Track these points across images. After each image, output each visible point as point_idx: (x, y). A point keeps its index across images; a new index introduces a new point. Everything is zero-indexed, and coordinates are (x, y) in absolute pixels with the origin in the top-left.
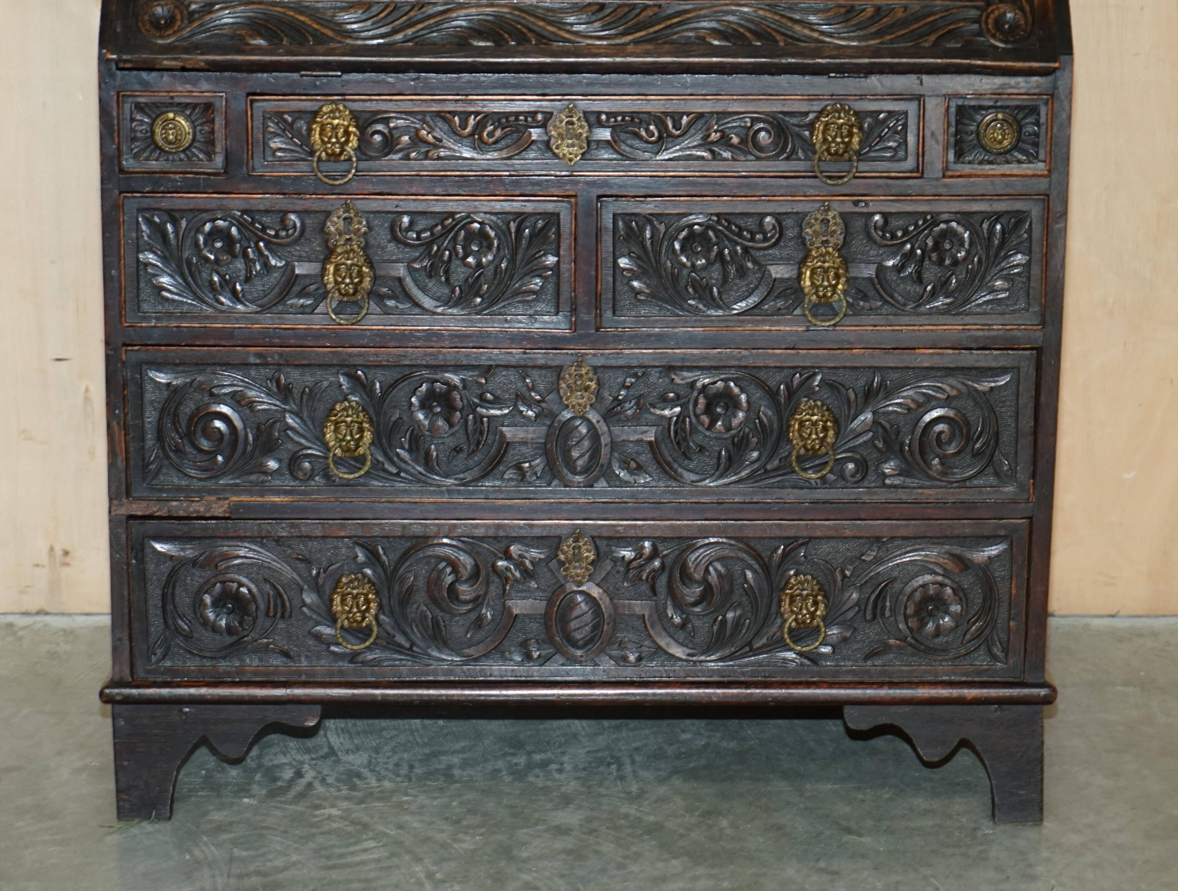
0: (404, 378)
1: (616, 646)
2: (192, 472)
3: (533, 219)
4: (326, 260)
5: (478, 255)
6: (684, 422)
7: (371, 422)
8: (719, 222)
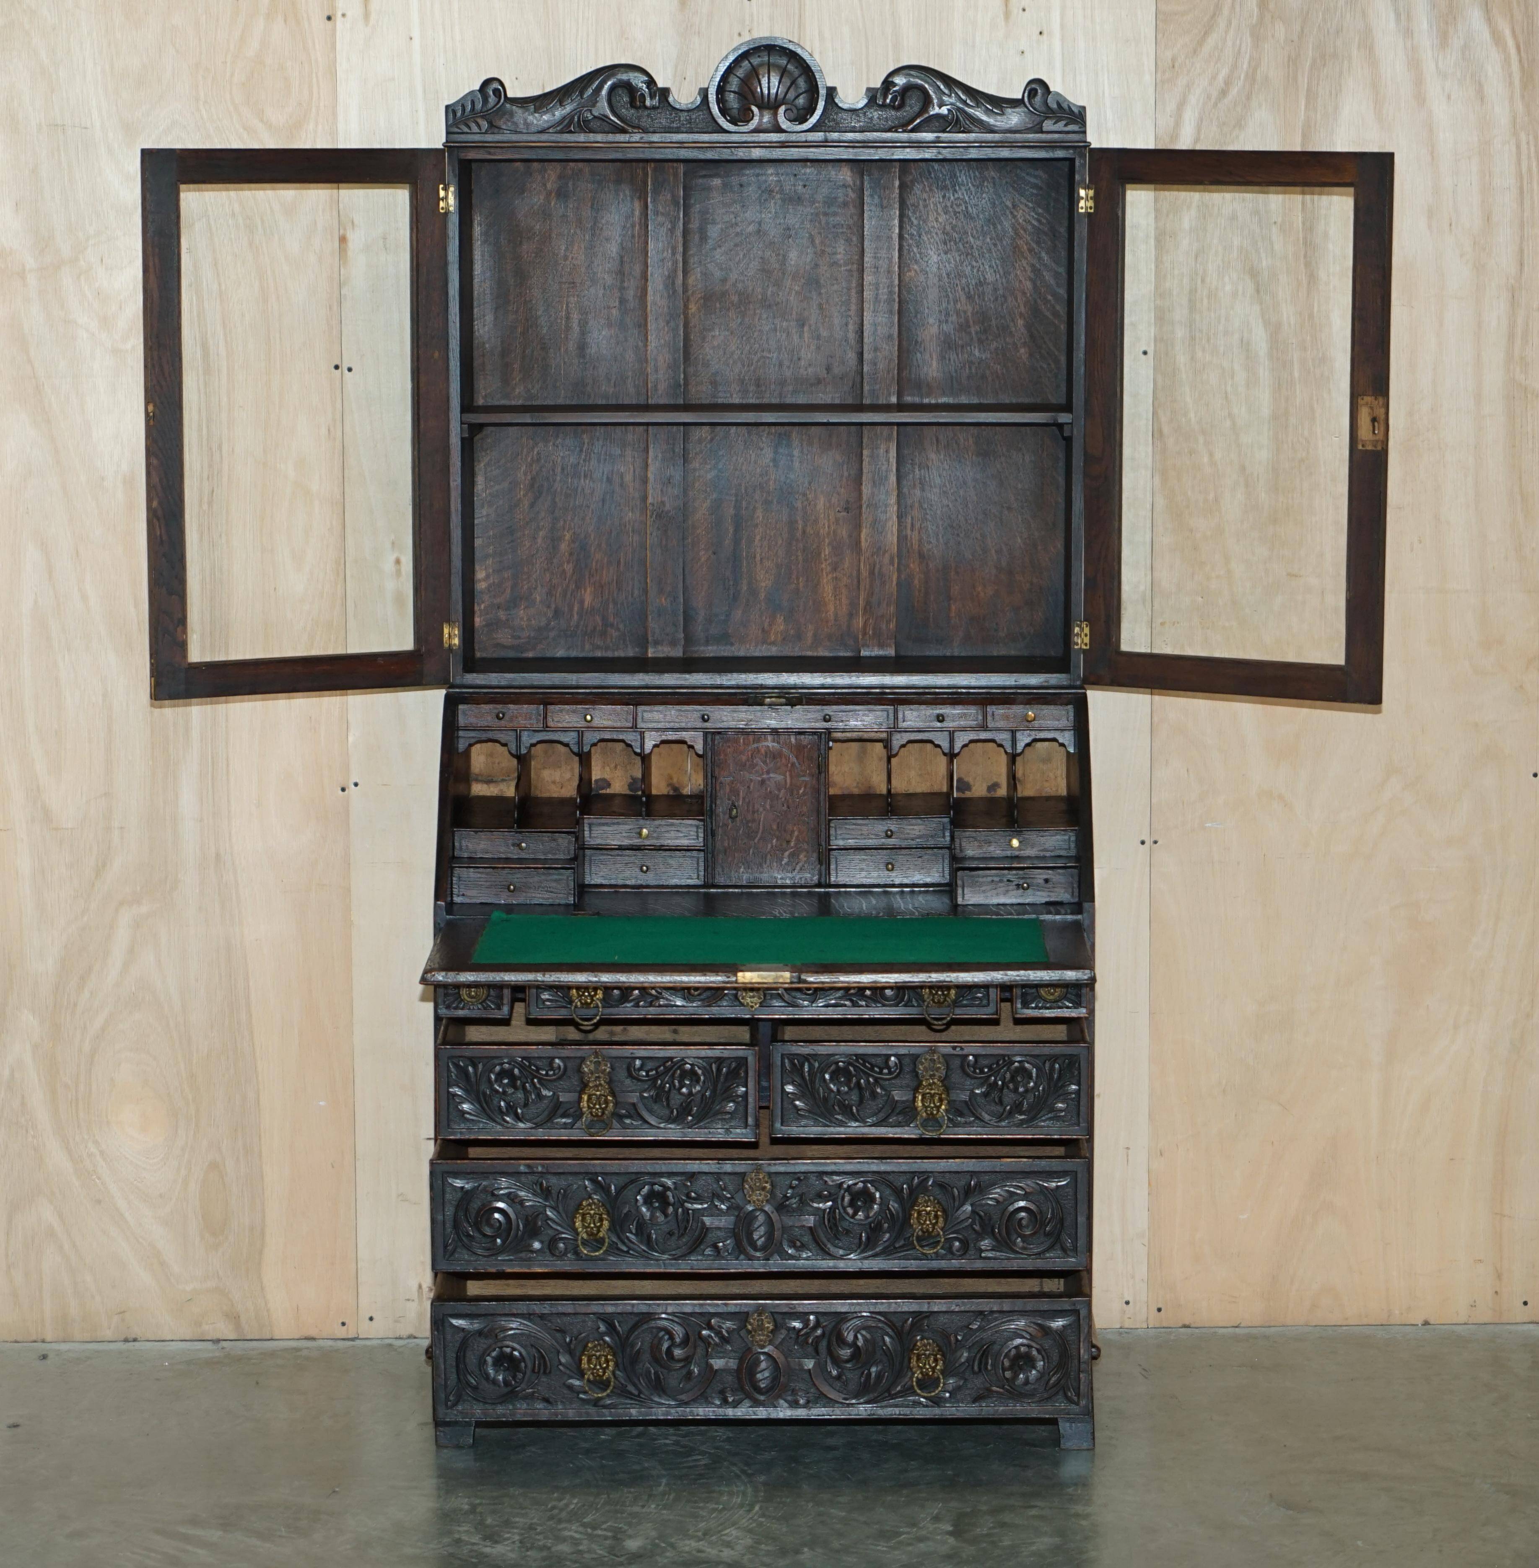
0: (632, 1182)
1: (790, 1393)
2: (479, 1251)
3: (729, 1062)
4: (581, 1092)
5: (689, 1087)
6: (834, 1212)
7: (608, 1214)
8: (857, 1060)
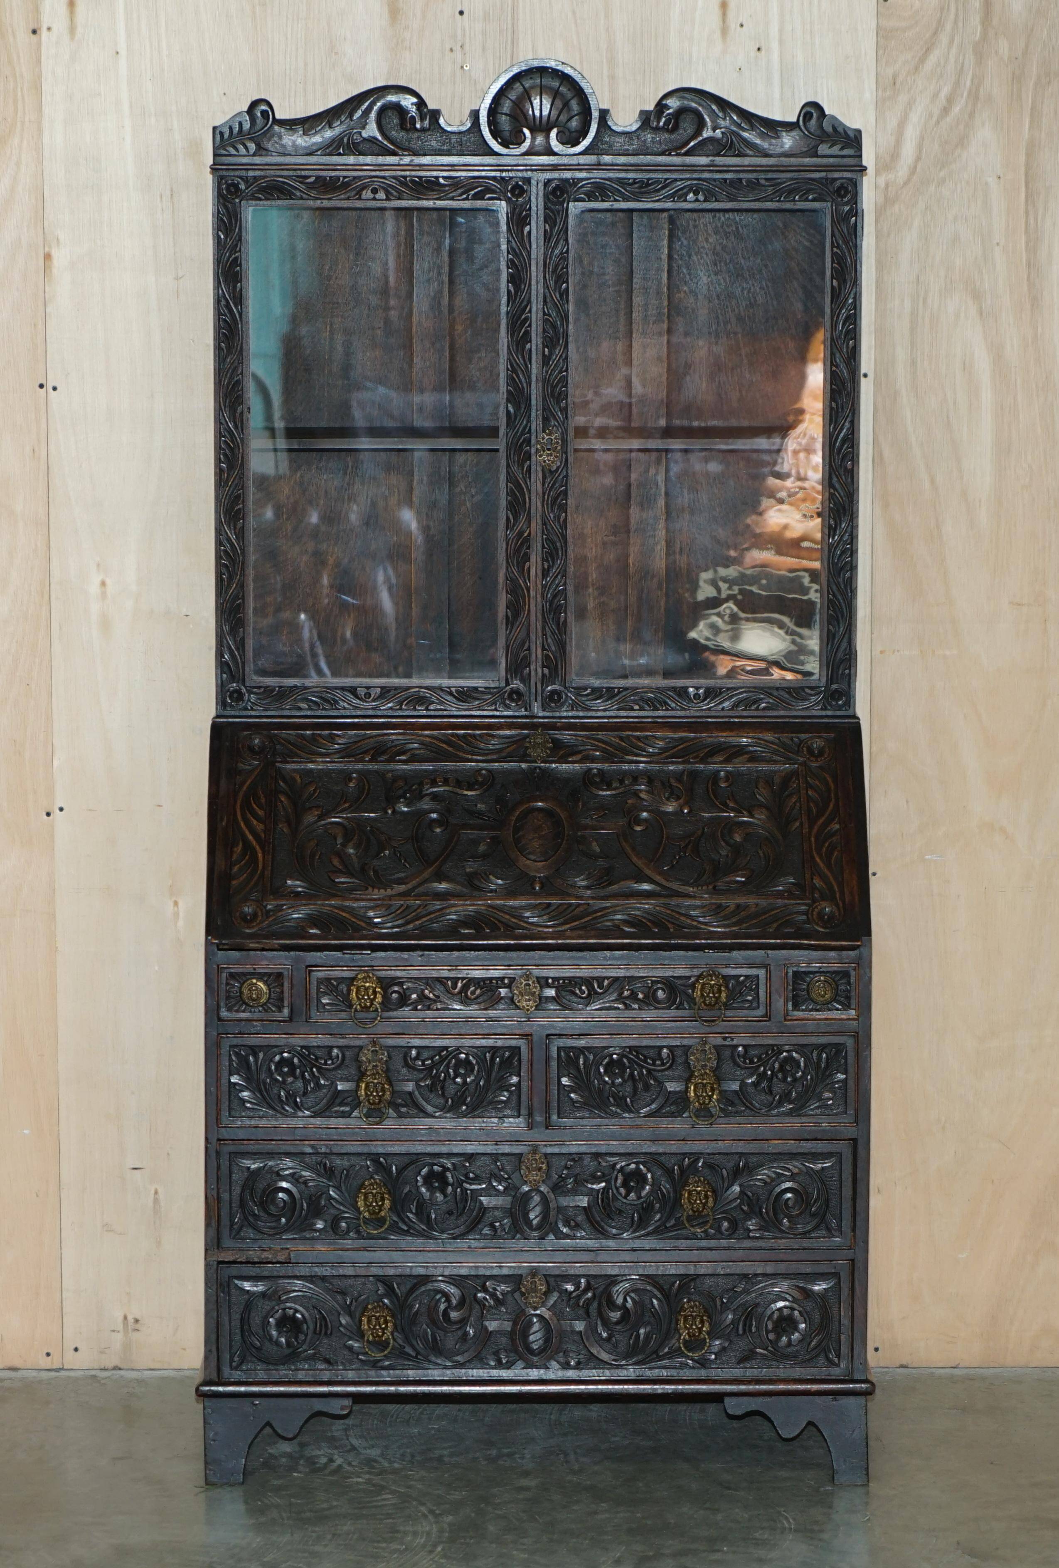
0: (412, 1163)
1: (561, 1354)
2: (264, 1229)
3: (501, 1051)
4: (360, 1080)
5: (464, 1076)
6: (608, 1193)
7: (389, 1193)
8: (630, 1053)
